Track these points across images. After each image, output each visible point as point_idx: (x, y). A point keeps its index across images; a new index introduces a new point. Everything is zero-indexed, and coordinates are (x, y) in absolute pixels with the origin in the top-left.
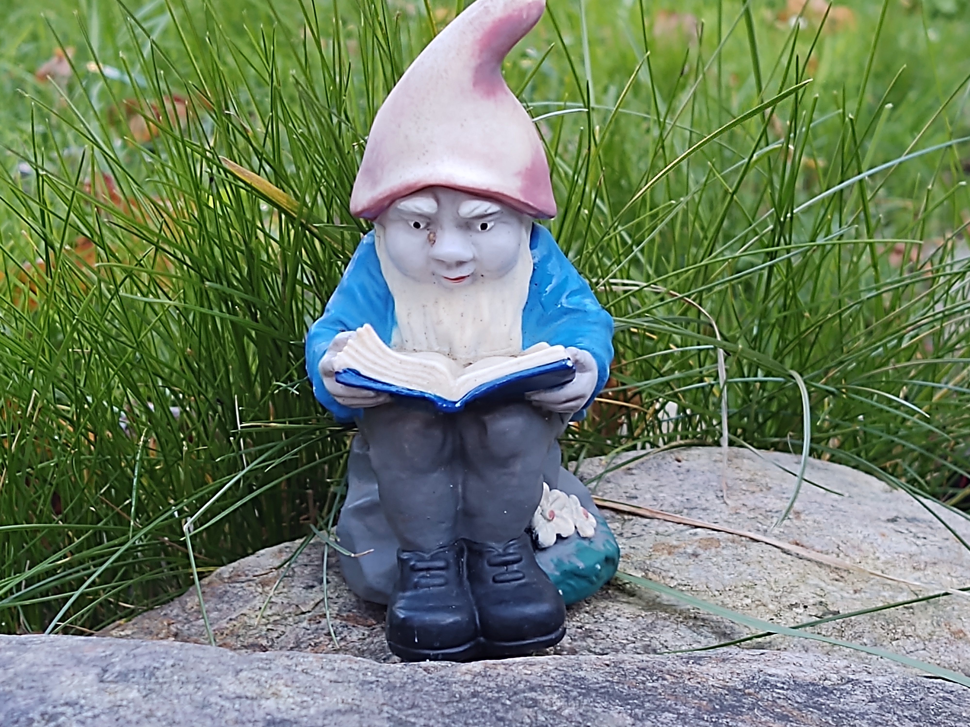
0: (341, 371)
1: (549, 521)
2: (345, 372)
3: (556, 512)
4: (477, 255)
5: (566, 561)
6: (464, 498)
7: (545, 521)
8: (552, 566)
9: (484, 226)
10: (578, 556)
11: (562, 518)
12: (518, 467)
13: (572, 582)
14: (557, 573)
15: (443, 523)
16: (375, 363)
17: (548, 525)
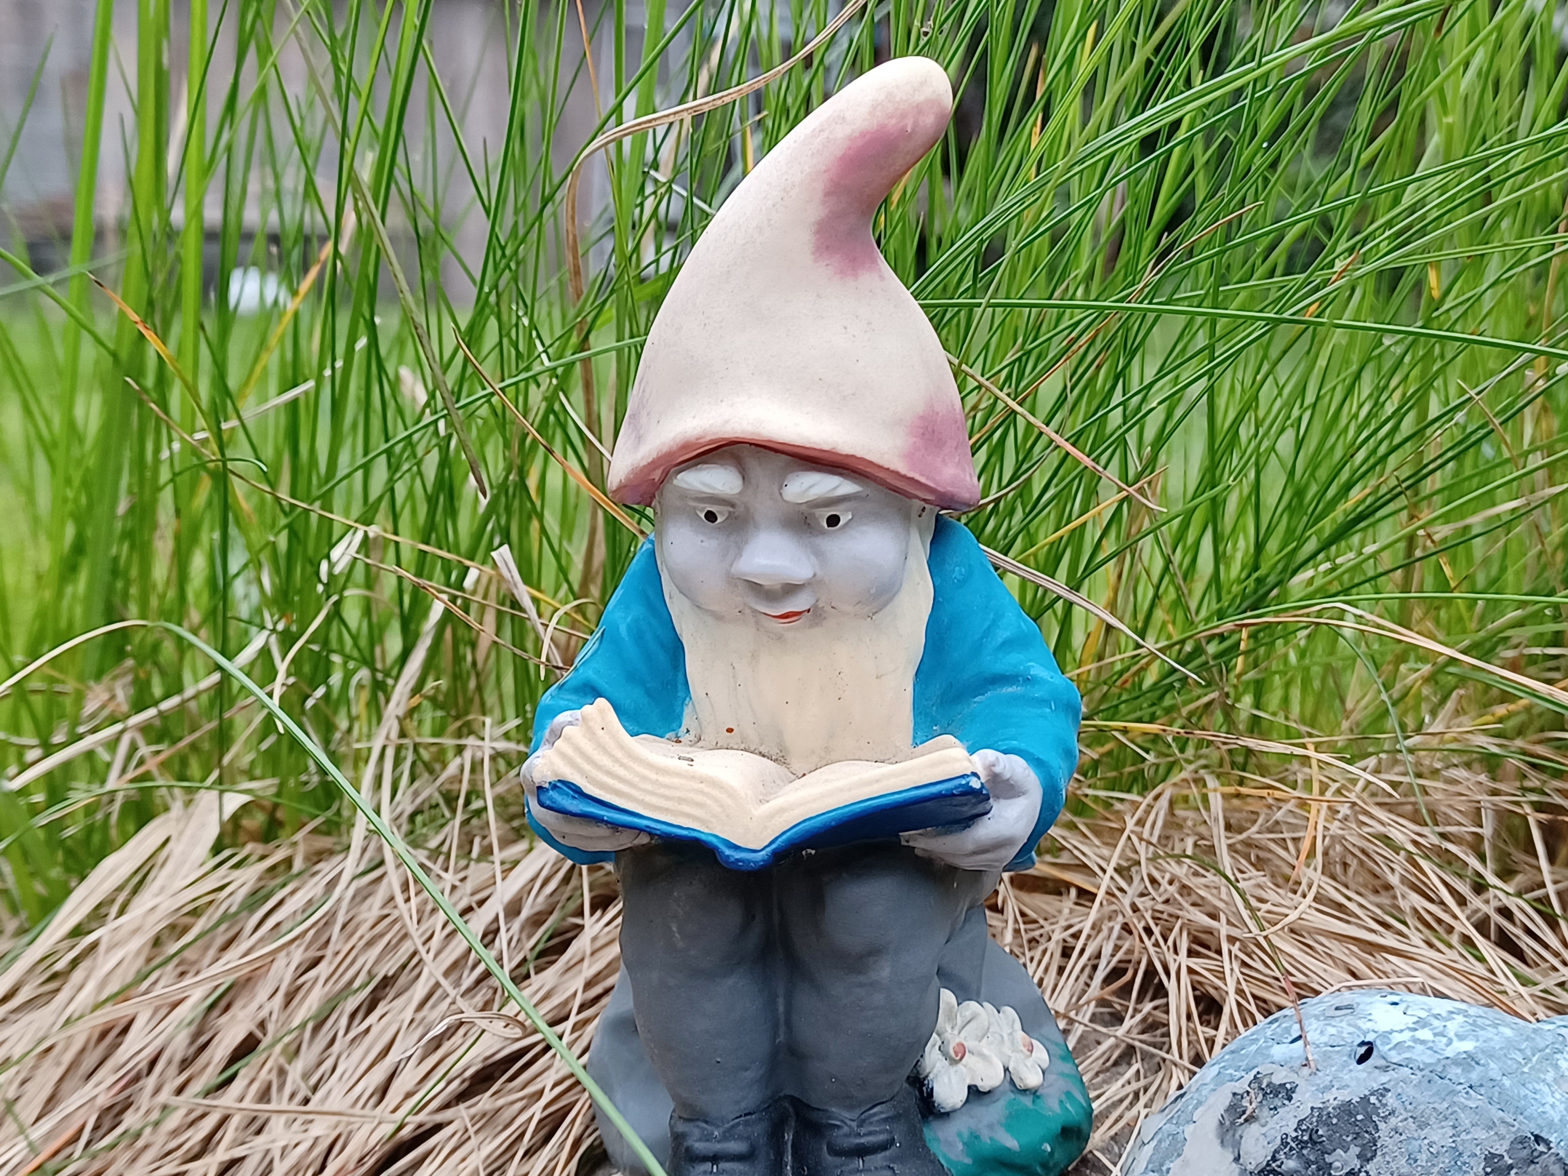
0: (547, 785)
1: (954, 1062)
3: (969, 1044)
4: (820, 573)
6: (788, 1023)
7: (947, 1063)
9: (833, 521)
10: (1008, 1127)
11: (981, 1055)
15: (747, 1070)
16: (609, 773)
17: (952, 1070)
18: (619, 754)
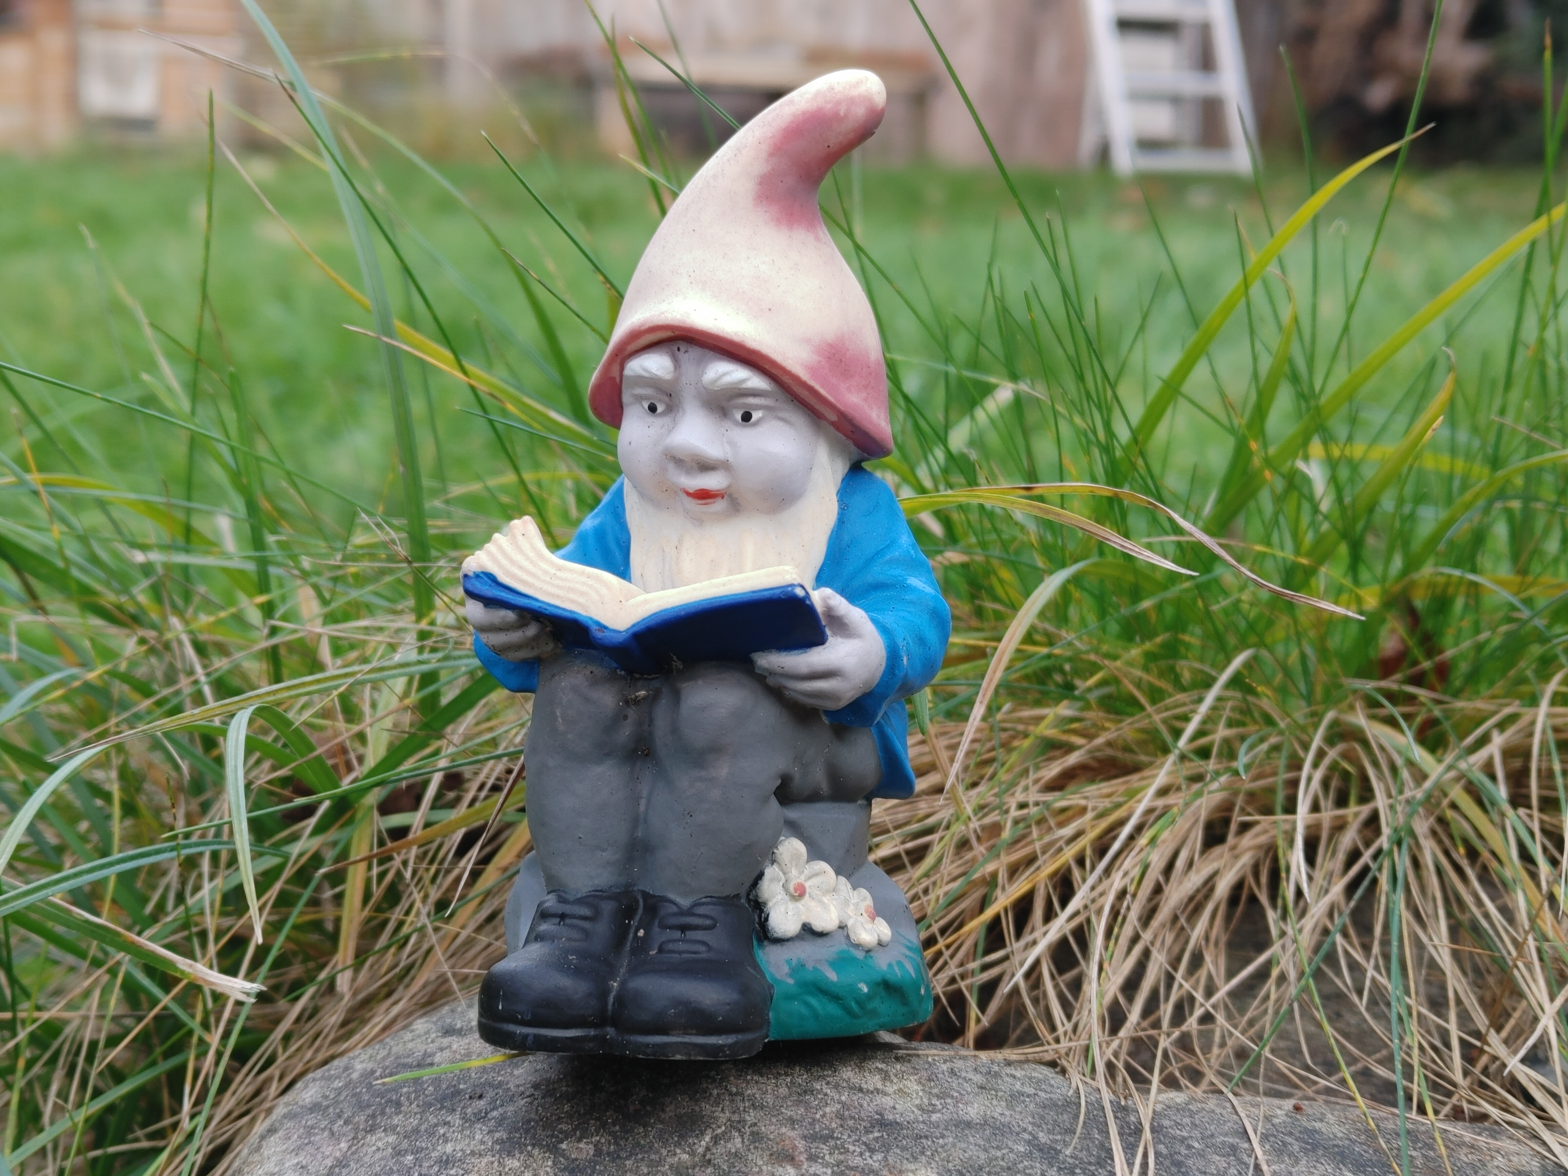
0: (471, 574)
1: (794, 898)
2: (477, 576)
3: (811, 892)
4: (731, 459)
5: (810, 966)
6: (646, 821)
7: (787, 898)
8: (786, 969)
9: (747, 417)
10: (833, 966)
11: (821, 902)
12: (723, 770)
13: (813, 1001)
14: (791, 981)
16: (521, 567)
17: (791, 905)
18: (531, 554)
